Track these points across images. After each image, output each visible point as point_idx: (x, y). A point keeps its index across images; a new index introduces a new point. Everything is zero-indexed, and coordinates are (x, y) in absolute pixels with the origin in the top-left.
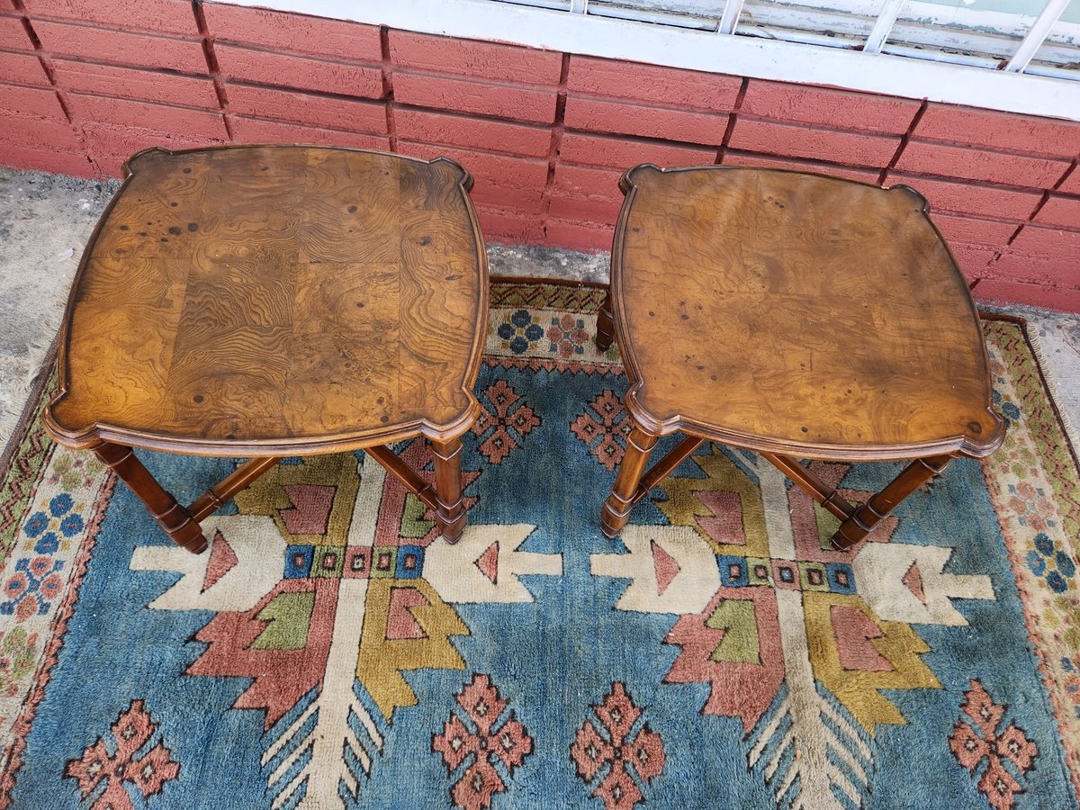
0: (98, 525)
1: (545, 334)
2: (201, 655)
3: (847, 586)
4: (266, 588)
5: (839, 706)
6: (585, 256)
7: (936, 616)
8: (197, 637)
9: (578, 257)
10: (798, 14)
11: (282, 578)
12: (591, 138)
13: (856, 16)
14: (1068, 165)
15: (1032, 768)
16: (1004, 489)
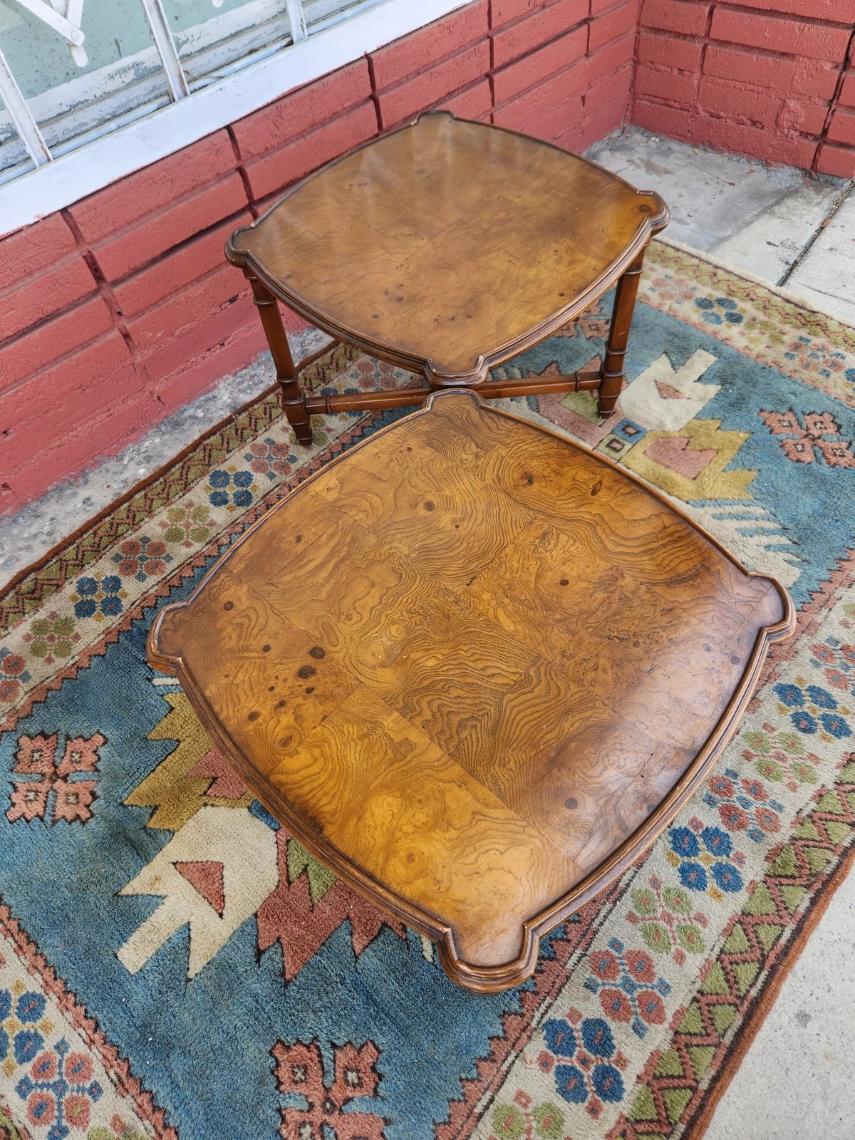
0: (55, 979)
1: (252, 473)
2: (283, 955)
3: (638, 432)
4: (271, 853)
5: (716, 502)
6: (210, 395)
7: (701, 399)
8: (262, 948)
9: (206, 401)
10: (218, 51)
11: (274, 833)
12: (140, 276)
13: (261, 25)
14: (487, 42)
15: (839, 427)
16: (649, 293)
